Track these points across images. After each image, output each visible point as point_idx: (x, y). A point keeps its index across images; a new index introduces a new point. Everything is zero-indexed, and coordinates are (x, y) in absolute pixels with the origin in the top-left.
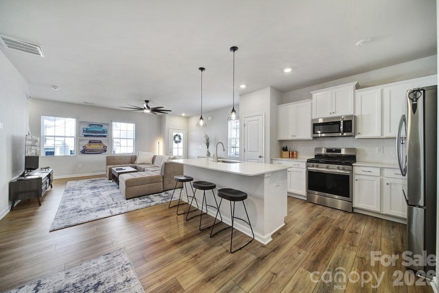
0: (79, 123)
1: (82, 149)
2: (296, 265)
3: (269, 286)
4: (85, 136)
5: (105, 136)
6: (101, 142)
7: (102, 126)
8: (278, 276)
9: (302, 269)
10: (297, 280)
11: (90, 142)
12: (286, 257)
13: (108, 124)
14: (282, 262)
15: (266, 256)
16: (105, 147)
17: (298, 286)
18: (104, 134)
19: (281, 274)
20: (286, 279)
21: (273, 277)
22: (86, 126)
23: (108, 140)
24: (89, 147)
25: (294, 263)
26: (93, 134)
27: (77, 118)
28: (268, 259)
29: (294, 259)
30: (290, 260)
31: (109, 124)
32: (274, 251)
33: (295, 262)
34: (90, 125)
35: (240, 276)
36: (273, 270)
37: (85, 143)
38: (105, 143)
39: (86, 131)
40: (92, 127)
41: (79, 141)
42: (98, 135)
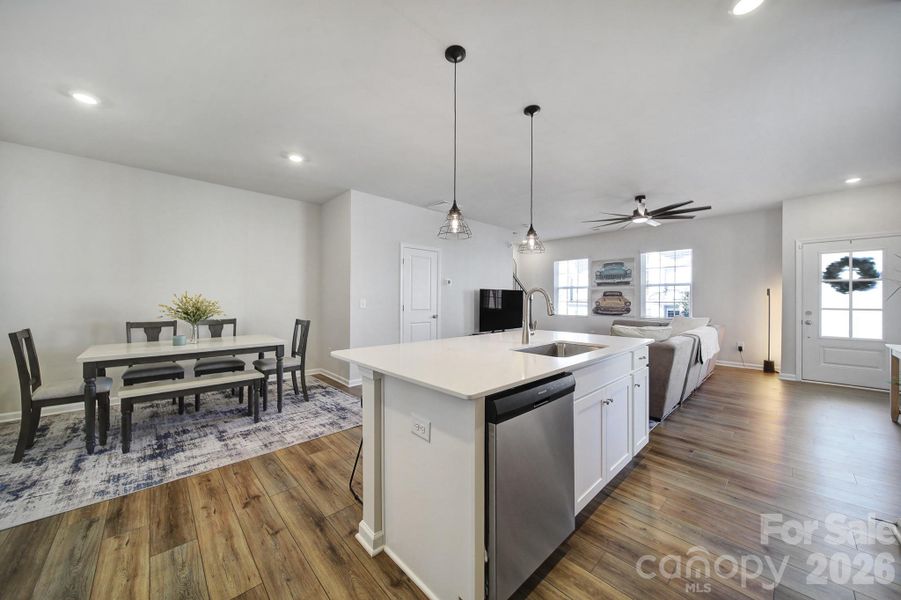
0: (592, 264)
1: (594, 306)
2: (271, 574)
3: (261, 521)
4: (599, 284)
5: (627, 283)
6: (621, 294)
7: (622, 264)
8: (269, 537)
9: (255, 582)
10: (243, 561)
11: (605, 294)
12: (303, 565)
13: (632, 260)
14: (293, 552)
15: (322, 530)
16: (628, 303)
17: (232, 558)
18: (626, 280)
19: (270, 541)
20: (256, 545)
21: (272, 528)
22: (600, 268)
23: (633, 290)
24: (603, 304)
25: (277, 576)
26: (609, 281)
27: (589, 257)
28: (314, 532)
29: (288, 580)
30: (289, 570)
31: (636, 260)
32: (332, 549)
33: (280, 578)
34: (606, 265)
35: (299, 493)
36: (285, 534)
37: (599, 296)
38: (627, 296)
39: (600, 276)
40: (607, 268)
41: (592, 292)
42: (617, 281)
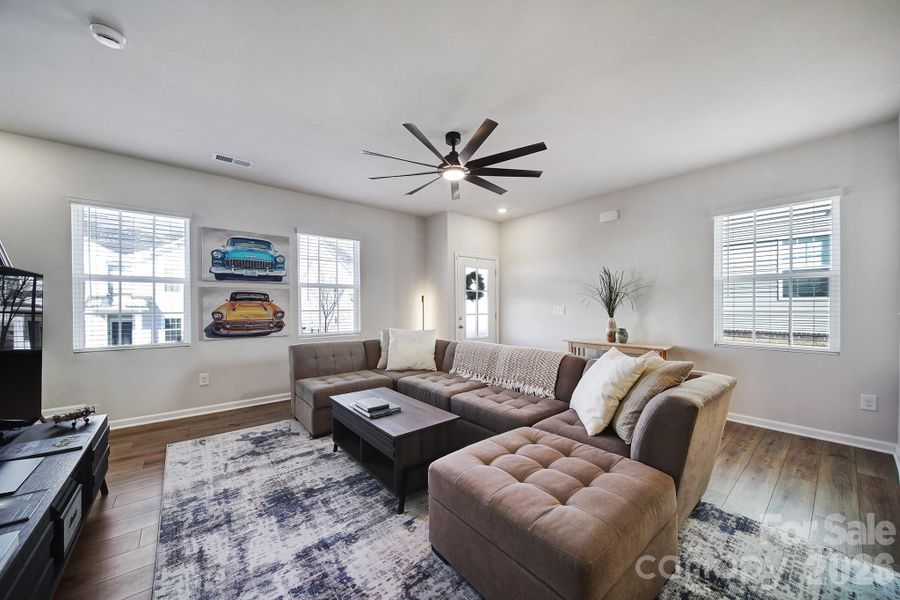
0: (201, 233)
1: (209, 320)
4: (219, 277)
5: (278, 279)
6: (265, 298)
7: (268, 245)
11: (234, 298)
13: (286, 240)
16: (279, 313)
18: (275, 273)
22: (220, 245)
23: (288, 291)
24: (231, 316)
26: (243, 272)
27: (193, 217)
31: (289, 241)
34: (234, 241)
37: (220, 300)
38: (279, 302)
39: (221, 260)
40: (240, 246)
41: (199, 294)
42: (258, 273)
